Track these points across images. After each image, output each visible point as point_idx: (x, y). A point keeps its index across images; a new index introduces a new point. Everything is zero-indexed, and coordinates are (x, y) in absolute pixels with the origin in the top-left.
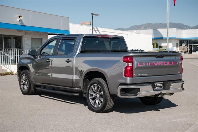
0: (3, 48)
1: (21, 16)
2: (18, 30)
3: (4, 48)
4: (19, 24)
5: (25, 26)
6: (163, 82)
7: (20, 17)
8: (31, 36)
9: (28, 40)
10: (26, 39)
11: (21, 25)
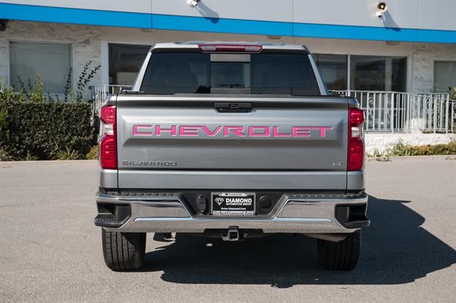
0: (347, 89)
1: (384, 4)
2: (387, 42)
3: (351, 89)
4: (380, 24)
5: (398, 29)
6: (254, 194)
7: (382, 7)
8: (436, 57)
9: (424, 67)
10: (418, 64)
11: (388, 28)
